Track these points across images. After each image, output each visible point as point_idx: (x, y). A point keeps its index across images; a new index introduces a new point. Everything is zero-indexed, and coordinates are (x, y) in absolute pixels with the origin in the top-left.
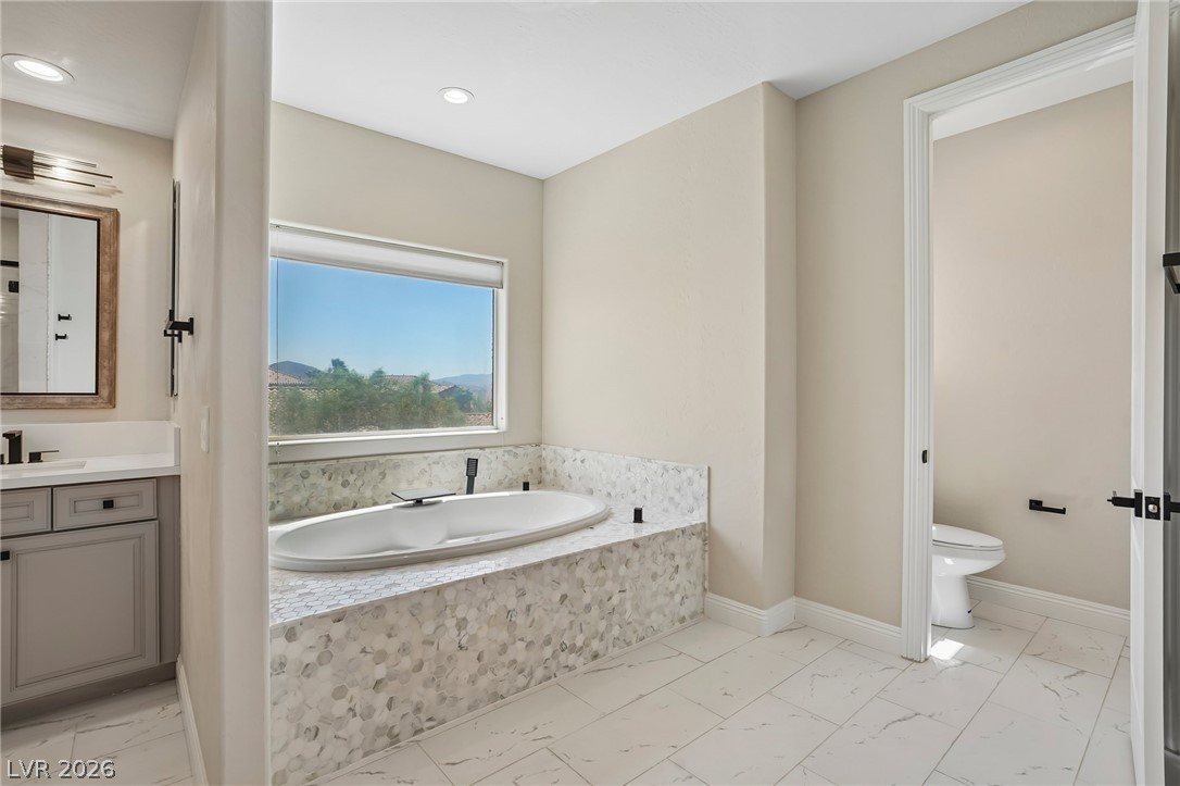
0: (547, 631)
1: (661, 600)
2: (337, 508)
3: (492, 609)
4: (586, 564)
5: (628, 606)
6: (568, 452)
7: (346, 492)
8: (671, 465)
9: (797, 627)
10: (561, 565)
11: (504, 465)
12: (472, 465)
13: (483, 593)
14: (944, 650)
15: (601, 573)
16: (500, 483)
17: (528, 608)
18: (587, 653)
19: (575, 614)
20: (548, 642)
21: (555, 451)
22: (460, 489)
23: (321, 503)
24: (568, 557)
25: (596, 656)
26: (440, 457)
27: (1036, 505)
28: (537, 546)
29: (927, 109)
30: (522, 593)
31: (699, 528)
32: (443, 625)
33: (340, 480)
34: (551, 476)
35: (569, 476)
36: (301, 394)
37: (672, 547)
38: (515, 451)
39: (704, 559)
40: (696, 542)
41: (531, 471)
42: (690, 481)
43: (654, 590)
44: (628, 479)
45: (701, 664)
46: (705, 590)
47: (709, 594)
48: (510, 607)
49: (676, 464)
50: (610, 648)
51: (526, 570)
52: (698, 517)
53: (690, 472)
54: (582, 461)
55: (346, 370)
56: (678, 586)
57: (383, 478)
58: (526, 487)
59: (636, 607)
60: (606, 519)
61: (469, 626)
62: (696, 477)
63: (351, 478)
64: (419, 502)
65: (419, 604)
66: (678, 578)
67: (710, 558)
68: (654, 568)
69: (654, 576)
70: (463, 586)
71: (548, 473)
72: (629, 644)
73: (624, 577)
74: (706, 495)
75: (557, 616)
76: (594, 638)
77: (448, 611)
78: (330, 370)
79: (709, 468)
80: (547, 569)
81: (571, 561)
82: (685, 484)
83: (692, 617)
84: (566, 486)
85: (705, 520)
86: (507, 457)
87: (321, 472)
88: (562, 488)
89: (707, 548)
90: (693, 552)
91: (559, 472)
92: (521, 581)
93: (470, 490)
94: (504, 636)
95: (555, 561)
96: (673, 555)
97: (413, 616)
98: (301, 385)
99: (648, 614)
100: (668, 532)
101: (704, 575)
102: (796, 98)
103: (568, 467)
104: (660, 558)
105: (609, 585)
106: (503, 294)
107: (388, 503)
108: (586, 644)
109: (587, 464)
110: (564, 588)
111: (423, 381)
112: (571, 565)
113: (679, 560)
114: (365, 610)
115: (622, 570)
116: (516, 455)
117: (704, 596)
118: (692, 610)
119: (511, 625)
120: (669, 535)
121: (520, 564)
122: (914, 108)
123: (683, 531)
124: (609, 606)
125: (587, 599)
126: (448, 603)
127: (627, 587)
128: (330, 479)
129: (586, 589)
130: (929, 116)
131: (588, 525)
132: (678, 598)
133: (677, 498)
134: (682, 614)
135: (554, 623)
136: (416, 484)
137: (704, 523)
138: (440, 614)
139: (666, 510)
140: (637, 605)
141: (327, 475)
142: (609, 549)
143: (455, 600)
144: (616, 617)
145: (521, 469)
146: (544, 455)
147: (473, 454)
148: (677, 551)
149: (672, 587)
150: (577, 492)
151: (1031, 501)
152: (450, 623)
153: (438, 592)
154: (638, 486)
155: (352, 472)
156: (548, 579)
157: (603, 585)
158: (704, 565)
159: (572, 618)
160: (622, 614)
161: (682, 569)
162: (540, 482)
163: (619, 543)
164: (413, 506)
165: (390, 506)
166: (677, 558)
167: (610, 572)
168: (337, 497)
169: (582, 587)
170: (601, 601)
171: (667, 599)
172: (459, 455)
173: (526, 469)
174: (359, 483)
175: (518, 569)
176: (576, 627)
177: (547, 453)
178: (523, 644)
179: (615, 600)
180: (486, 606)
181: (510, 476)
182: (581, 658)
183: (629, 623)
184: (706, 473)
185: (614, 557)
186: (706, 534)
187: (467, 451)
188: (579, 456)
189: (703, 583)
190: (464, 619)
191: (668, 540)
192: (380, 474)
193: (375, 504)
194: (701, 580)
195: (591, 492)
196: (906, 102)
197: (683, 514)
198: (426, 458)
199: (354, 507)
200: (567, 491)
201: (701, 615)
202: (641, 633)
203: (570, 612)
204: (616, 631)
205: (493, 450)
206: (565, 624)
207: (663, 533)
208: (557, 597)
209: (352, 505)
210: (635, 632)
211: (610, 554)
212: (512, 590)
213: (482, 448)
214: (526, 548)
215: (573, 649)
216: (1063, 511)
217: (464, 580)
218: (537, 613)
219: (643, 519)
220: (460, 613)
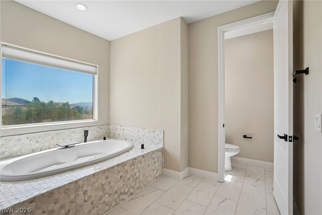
0: (116, 189)
1: (151, 172)
2: (33, 151)
3: (97, 185)
4: (128, 165)
5: (141, 176)
6: (118, 127)
7: (37, 145)
8: (152, 130)
9: (189, 176)
10: (120, 166)
11: (97, 132)
12: (86, 133)
13: (94, 180)
14: (228, 178)
15: (133, 167)
16: (96, 138)
17: (109, 183)
18: (129, 193)
19: (125, 181)
20: (116, 192)
21: (114, 127)
22: (82, 140)
23: (26, 150)
24: (122, 163)
25: (131, 194)
26: (75, 130)
27: (245, 137)
28: (111, 160)
29: (224, 30)
30: (107, 178)
31: (161, 149)
32: (78, 194)
33: (35, 140)
34: (113, 134)
35: (119, 134)
36: (21, 109)
37: (154, 156)
38: (101, 127)
39: (162, 158)
40: (160, 153)
41: (106, 133)
42: (158, 135)
43: (149, 170)
44: (138, 135)
45: (165, 192)
46: (163, 167)
47: (164, 169)
48: (103, 183)
49: (153, 130)
50: (136, 191)
51: (108, 170)
52: (161, 146)
53: (158, 132)
54: (123, 130)
55: (39, 101)
56: (155, 167)
57: (53, 139)
58: (105, 139)
59: (143, 176)
60: (132, 148)
61: (88, 193)
62: (160, 134)
63: (40, 140)
64: (67, 147)
65: (69, 188)
66: (155, 165)
67: (164, 157)
68: (149, 163)
69: (149, 166)
70: (86, 179)
71: (111, 134)
72: (141, 188)
73: (140, 167)
74: (163, 139)
75: (119, 183)
76: (131, 188)
77: (80, 189)
78: (33, 101)
79: (164, 131)
80: (115, 168)
81: (123, 164)
82: (156, 136)
83: (159, 176)
84: (118, 138)
85: (163, 146)
86: (98, 129)
87: (26, 138)
88: (116, 138)
89: (163, 155)
90: (159, 157)
91: (115, 133)
92: (107, 174)
93: (85, 141)
94: (101, 193)
95: (118, 165)
96: (154, 158)
97: (66, 193)
98: (21, 106)
99: (147, 177)
100: (152, 151)
101: (162, 163)
102: (188, 23)
103: (118, 132)
104: (150, 160)
105: (135, 170)
106: (96, 77)
107: (55, 147)
108: (129, 191)
109: (125, 130)
110: (121, 174)
111: (67, 104)
112: (123, 166)
113: (156, 160)
114: (45, 195)
115: (139, 165)
116: (101, 128)
117: (162, 169)
118: (159, 174)
119: (104, 189)
120: (153, 152)
121: (106, 168)
122: (220, 29)
123: (157, 150)
124: (135, 177)
125: (129, 176)
126: (80, 186)
127: (141, 170)
128: (30, 140)
129: (128, 173)
130: (224, 32)
131: (127, 151)
132: (155, 171)
133: (154, 140)
134: (157, 176)
135: (118, 186)
136: (66, 140)
137: (162, 148)
138: (77, 190)
139: (150, 144)
140: (144, 175)
141: (29, 139)
142: (135, 159)
143: (83, 184)
144: (138, 180)
145: (102, 132)
146: (110, 128)
147: (86, 129)
148: (155, 157)
149: (154, 168)
150: (121, 139)
151: (244, 136)
152: (81, 193)
153: (76, 183)
154: (141, 137)
155: (40, 137)
156: (116, 172)
157: (133, 171)
158: (162, 160)
159: (124, 183)
160: (139, 179)
161: (156, 162)
162: (109, 137)
163: (138, 156)
164: (65, 148)
165: (55, 149)
166: (155, 159)
167: (136, 166)
168: (33, 147)
169: (127, 172)
170: (133, 176)
171: (152, 172)
172: (81, 129)
173: (104, 133)
174: (43, 141)
175: (106, 169)
176: (125, 186)
177: (111, 127)
178: (108, 195)
179: (137, 175)
180: (94, 184)
181: (99, 135)
182: (127, 196)
183: (142, 181)
184: (163, 132)
185: (137, 161)
186: (163, 151)
187: (84, 128)
188: (122, 128)
189: (162, 166)
190: (86, 191)
191: (152, 154)
192: (52, 137)
193: (50, 148)
194: (162, 164)
195: (126, 139)
196: (218, 27)
197: (156, 145)
198: (69, 131)
199: (41, 150)
200: (118, 139)
201: (162, 175)
202: (145, 184)
203: (123, 181)
204: (138, 185)
205: (93, 127)
206: (122, 185)
207: (151, 152)
208: (119, 177)
209: (40, 149)
210: (143, 184)
211: (135, 160)
212: (104, 177)
213: (89, 127)
214: (107, 161)
215: (125, 193)
216: (251, 138)
217: (86, 176)
218: (112, 184)
219: (144, 147)
220: (84, 189)
